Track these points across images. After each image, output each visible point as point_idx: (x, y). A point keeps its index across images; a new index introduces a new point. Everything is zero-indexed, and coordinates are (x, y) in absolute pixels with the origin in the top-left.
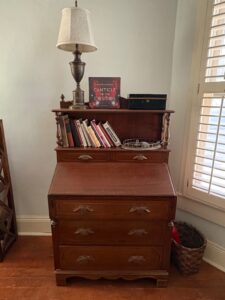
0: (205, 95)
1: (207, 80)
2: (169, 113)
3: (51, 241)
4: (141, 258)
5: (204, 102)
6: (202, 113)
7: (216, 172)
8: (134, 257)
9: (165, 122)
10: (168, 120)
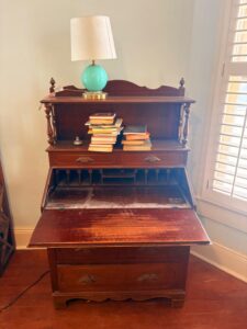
0: (231, 78)
1: (234, 60)
2: (188, 103)
3: (46, 256)
4: (153, 275)
5: (230, 88)
6: (227, 101)
7: (240, 171)
8: (146, 276)
9: (183, 113)
10: (187, 112)
